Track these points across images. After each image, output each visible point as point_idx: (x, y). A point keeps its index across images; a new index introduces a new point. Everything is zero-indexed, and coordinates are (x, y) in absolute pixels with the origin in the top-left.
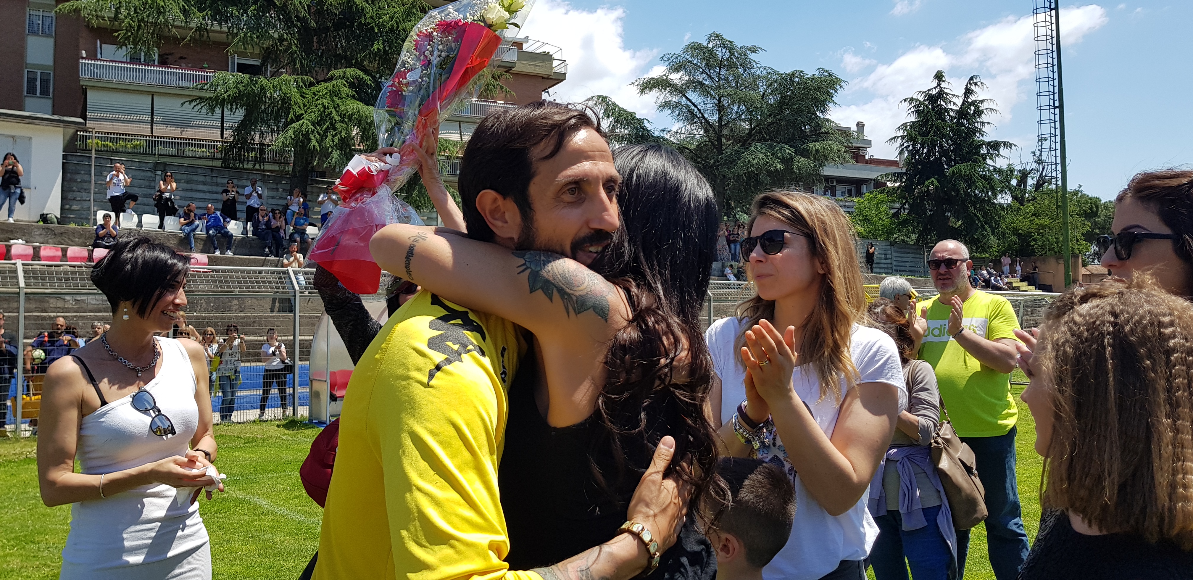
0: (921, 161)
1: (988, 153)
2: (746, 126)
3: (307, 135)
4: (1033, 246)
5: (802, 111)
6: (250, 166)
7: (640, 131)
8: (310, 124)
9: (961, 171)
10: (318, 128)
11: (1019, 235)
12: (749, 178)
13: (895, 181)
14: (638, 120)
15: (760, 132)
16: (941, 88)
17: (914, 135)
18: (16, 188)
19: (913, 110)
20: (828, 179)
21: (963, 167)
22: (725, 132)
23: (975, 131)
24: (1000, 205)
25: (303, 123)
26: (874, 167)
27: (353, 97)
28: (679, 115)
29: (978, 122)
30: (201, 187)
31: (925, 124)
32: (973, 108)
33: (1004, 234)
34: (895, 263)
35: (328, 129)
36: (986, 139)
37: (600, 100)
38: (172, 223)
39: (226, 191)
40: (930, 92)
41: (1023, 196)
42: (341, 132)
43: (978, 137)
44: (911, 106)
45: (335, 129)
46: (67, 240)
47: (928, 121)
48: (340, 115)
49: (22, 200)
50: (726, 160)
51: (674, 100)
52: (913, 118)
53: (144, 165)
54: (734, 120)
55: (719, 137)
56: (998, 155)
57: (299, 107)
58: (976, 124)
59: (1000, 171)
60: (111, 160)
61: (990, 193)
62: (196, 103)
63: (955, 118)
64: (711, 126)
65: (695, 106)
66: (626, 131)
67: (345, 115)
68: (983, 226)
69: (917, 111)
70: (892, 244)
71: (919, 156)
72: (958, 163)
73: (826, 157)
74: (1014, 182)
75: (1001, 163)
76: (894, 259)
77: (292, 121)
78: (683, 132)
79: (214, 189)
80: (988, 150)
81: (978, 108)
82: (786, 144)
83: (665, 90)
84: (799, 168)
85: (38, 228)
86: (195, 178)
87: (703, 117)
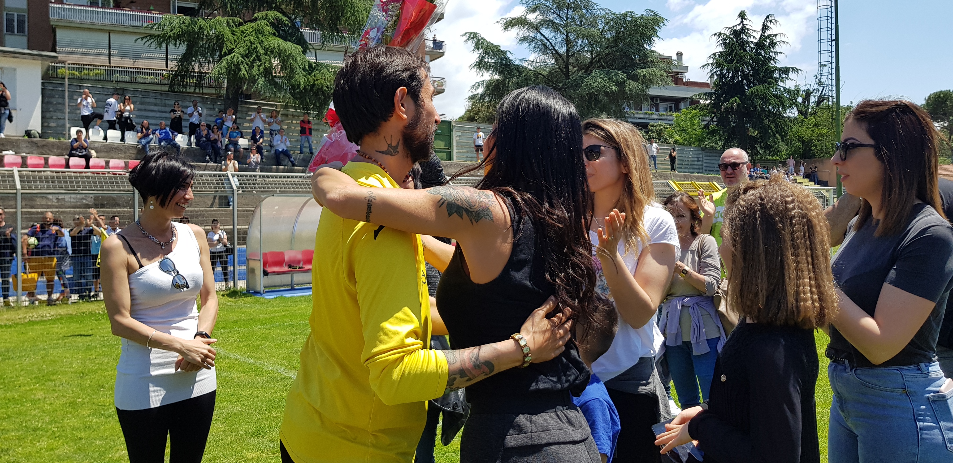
0: (727, 83)
1: (780, 77)
2: (588, 55)
3: (237, 66)
4: (814, 150)
5: (632, 44)
6: (192, 90)
7: (504, 60)
8: (239, 56)
9: (757, 91)
10: (247, 59)
11: (803, 142)
12: (590, 98)
13: (706, 99)
14: (502, 51)
15: (600, 61)
16: (743, 24)
17: (721, 63)
18: (5, 109)
19: (721, 42)
20: (653, 98)
21: (760, 88)
22: (571, 61)
23: (770, 59)
24: (789, 118)
25: (235, 55)
26: (690, 88)
27: (274, 34)
28: (535, 47)
29: (772, 52)
30: (152, 108)
31: (730, 54)
32: (768, 41)
33: (791, 140)
34: (705, 165)
35: (254, 60)
36: (779, 66)
37: (472, 36)
38: (131, 137)
39: (173, 111)
40: (735, 28)
41: (806, 111)
42: (265, 63)
43: (772, 64)
44: (719, 39)
45: (260, 60)
46: (47, 151)
47: (732, 51)
48: (264, 49)
49: (10, 118)
50: (572, 84)
51: (531, 35)
52: (721, 49)
53: (106, 90)
54: (578, 51)
55: (567, 65)
56: (787, 78)
57: (231, 42)
58: (771, 53)
59: (789, 91)
60: (80, 86)
61: (780, 109)
62: (146, 40)
63: (754, 48)
64: (560, 56)
65: (548, 40)
66: (493, 61)
67: (268, 49)
68: (774, 135)
69: (724, 43)
70: (704, 149)
71: (726, 79)
72: (756, 85)
73: (651, 81)
74: (800, 100)
75: (790, 85)
76: (705, 161)
77: (226, 55)
78: (538, 61)
79: (163, 109)
80: (780, 74)
81: (773, 41)
82: (620, 70)
83: (524, 27)
84: (630, 90)
85: (24, 141)
86: (148, 100)
87: (554, 49)
